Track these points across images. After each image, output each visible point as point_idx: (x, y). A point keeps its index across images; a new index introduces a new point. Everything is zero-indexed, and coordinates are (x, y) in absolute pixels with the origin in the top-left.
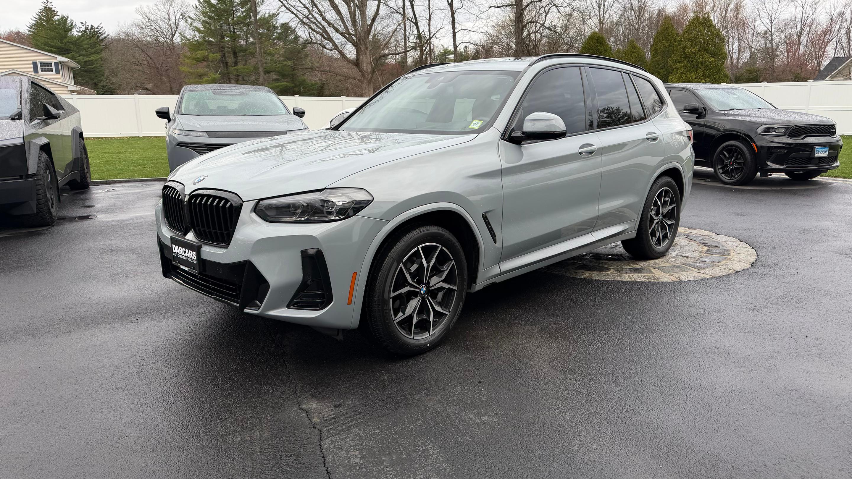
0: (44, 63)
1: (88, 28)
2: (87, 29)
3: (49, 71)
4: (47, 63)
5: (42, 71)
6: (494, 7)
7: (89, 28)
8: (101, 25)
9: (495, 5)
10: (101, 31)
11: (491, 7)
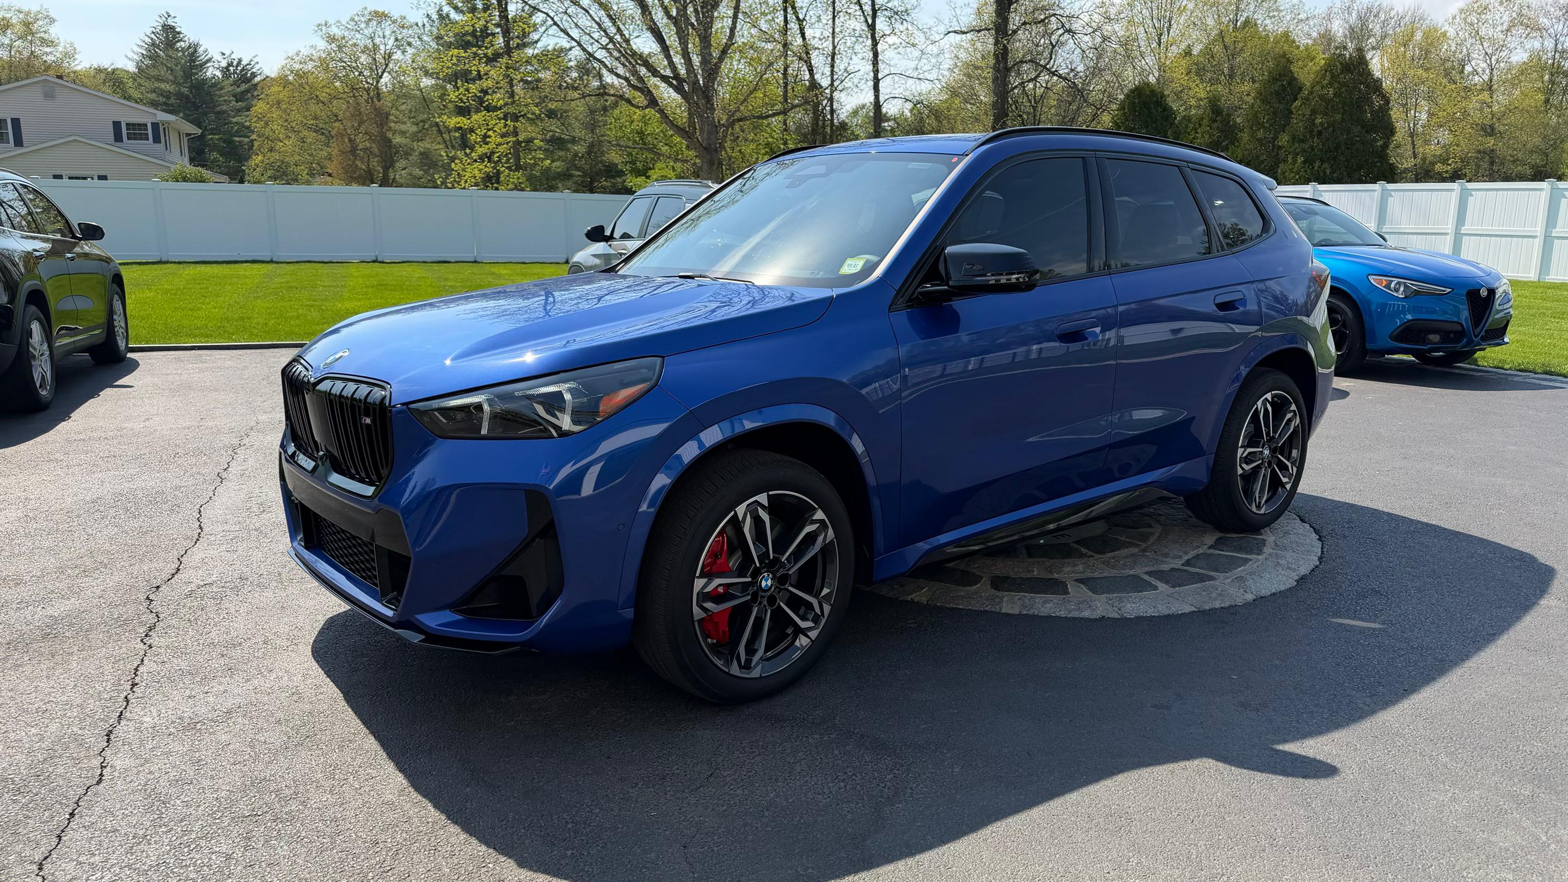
0: (134, 125)
1: (232, 63)
2: (230, 64)
3: (141, 139)
4: (140, 125)
5: (129, 138)
6: (955, 32)
7: (235, 64)
8: (256, 60)
9: (956, 29)
10: (254, 70)
11: (949, 32)
